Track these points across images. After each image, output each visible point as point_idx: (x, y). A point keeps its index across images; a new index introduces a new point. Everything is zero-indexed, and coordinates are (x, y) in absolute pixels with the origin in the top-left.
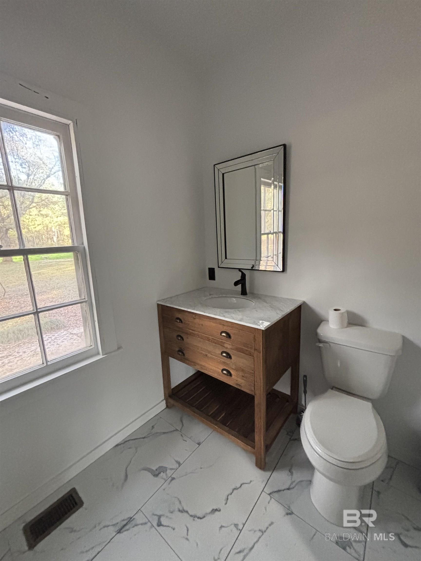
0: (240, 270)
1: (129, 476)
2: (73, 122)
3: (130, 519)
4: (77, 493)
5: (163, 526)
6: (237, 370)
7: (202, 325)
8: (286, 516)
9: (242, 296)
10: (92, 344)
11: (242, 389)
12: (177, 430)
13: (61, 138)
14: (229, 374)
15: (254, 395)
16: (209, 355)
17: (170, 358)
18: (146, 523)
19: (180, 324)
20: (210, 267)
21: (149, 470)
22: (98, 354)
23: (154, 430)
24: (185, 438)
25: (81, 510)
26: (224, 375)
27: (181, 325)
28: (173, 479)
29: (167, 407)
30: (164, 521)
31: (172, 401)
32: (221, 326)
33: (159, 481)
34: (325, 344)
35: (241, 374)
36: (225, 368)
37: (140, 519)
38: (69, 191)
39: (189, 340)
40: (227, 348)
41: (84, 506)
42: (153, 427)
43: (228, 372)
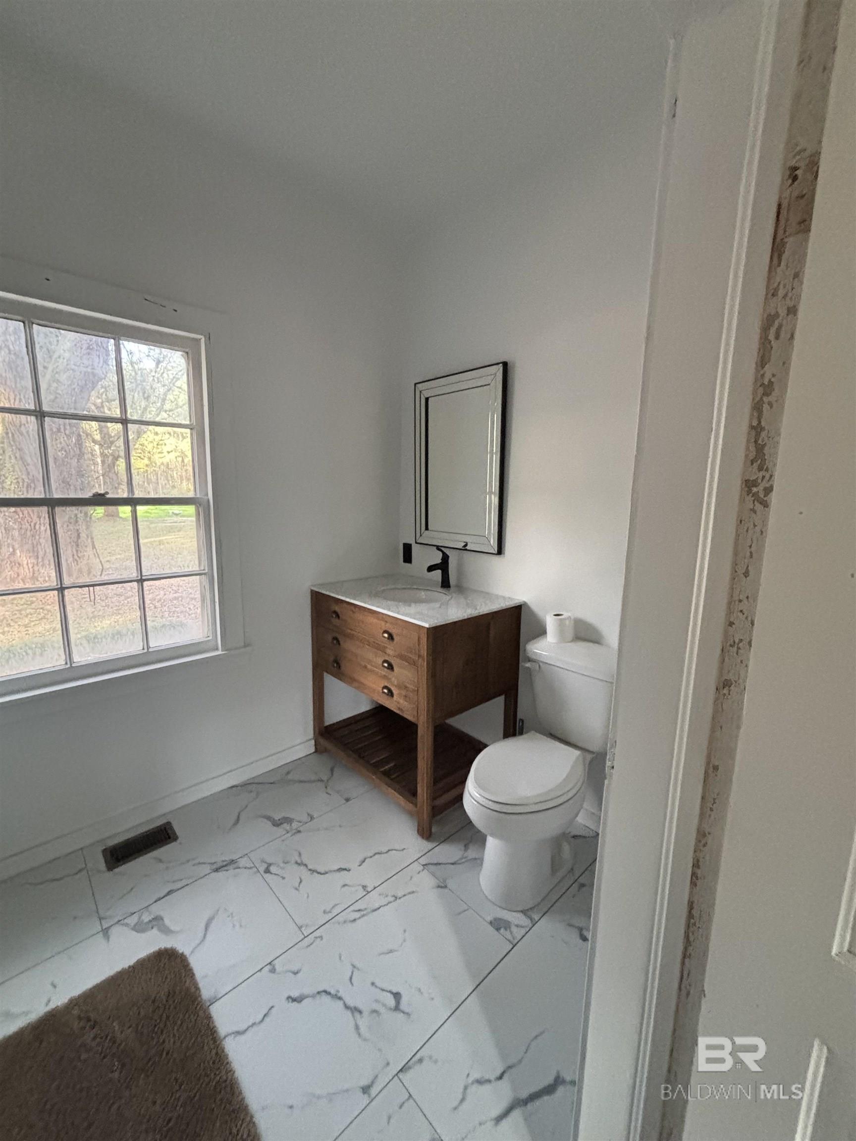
0: (438, 548)
1: (240, 822)
2: (205, 336)
3: (232, 862)
4: (171, 828)
5: (271, 873)
6: (399, 687)
7: (363, 622)
8: (435, 890)
9: (442, 589)
10: (209, 635)
11: (405, 716)
12: (322, 781)
13: (190, 356)
14: (391, 693)
15: (416, 723)
16: (369, 667)
17: (325, 674)
18: (251, 868)
19: (337, 620)
20: (405, 542)
21: (269, 818)
22: (217, 649)
23: (290, 777)
24: (329, 790)
25: (173, 844)
26: (384, 695)
27: (335, 621)
28: (299, 832)
29: (316, 751)
30: (273, 869)
31: (322, 741)
32: (383, 623)
33: (280, 831)
34: (534, 664)
35: (404, 693)
36: (388, 685)
37: (243, 862)
38: (194, 424)
39: (348, 645)
40: (389, 655)
41: (178, 841)
42: (288, 773)
43: (390, 691)
